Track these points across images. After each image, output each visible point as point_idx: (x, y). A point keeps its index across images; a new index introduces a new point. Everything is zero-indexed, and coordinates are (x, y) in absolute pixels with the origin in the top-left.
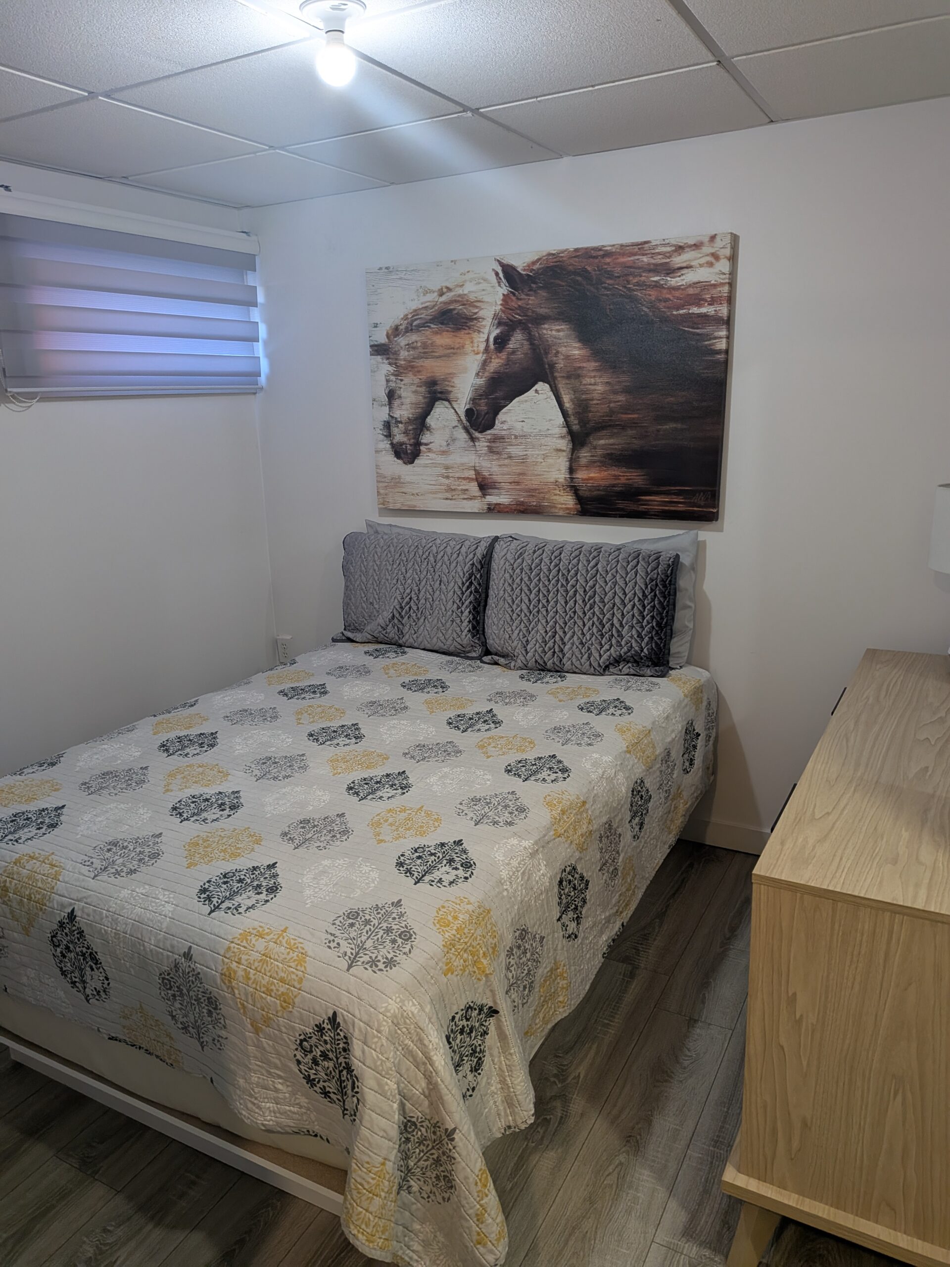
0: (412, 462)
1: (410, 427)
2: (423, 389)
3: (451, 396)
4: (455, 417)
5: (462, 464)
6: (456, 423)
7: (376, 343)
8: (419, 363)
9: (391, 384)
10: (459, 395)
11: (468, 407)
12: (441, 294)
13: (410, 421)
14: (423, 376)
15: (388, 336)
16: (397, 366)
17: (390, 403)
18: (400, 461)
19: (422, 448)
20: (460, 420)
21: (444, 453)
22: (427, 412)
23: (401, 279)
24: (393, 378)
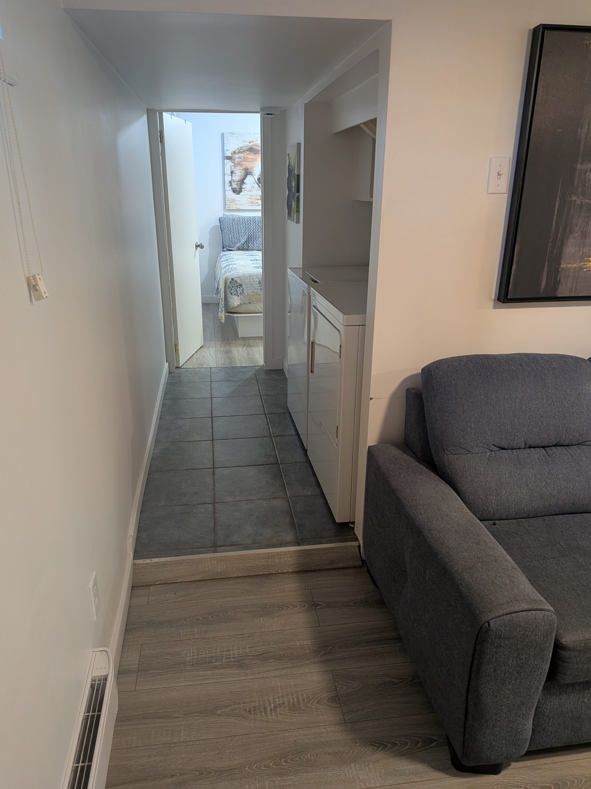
0: (239, 194)
1: (239, 183)
2: (243, 171)
3: (253, 174)
4: (254, 180)
5: (256, 195)
6: (254, 182)
7: (227, 156)
8: (243, 163)
9: (232, 169)
10: (256, 174)
11: (258, 177)
12: (250, 143)
13: (239, 181)
14: (244, 167)
15: (231, 154)
16: (234, 164)
17: (232, 175)
18: (235, 194)
19: (243, 189)
20: (256, 181)
21: (250, 191)
22: (244, 178)
23: (237, 137)
24: (233, 167)
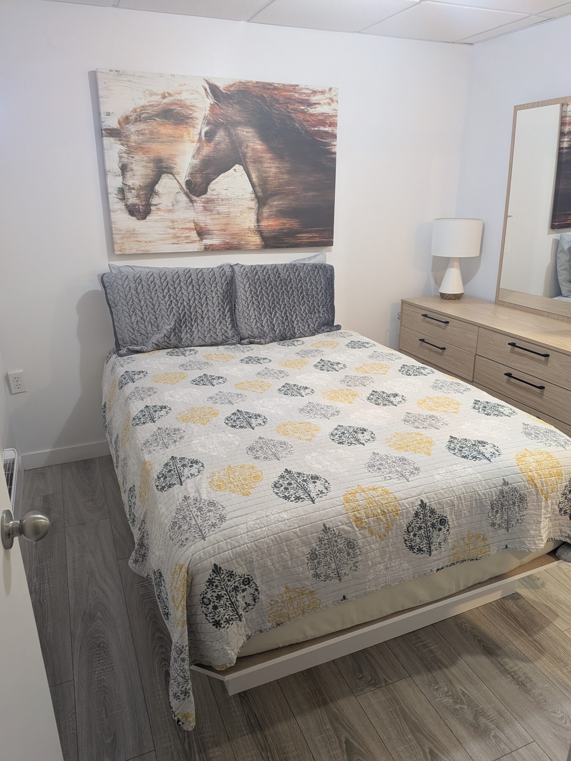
0: (144, 218)
1: (142, 193)
2: (151, 165)
3: (174, 171)
4: (178, 186)
5: (185, 219)
6: (179, 190)
7: (109, 128)
8: (149, 145)
9: (123, 159)
10: (181, 171)
11: (187, 179)
12: (164, 97)
13: (141, 188)
14: (152, 156)
15: (119, 123)
16: (128, 147)
17: (123, 175)
18: (134, 218)
19: (152, 208)
20: (182, 188)
21: (170, 211)
22: (155, 182)
23: (130, 81)
24: (124, 155)
